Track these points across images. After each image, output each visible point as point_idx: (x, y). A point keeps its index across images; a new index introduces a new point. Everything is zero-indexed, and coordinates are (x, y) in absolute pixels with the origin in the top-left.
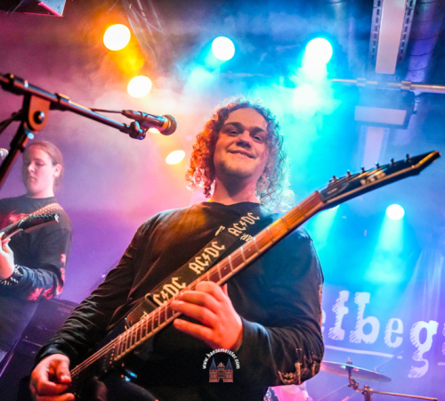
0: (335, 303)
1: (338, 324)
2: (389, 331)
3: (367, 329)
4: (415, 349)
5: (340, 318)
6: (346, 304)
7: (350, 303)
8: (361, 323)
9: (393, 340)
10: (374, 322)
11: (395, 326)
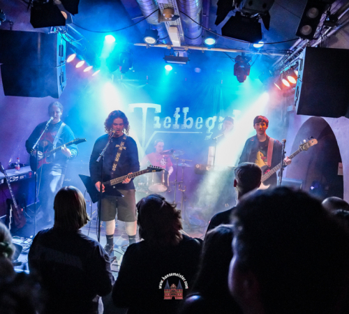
0: (174, 113)
1: (176, 122)
2: (197, 122)
3: (188, 123)
4: (207, 129)
5: (177, 119)
6: (179, 113)
7: (181, 113)
8: (186, 120)
9: (199, 126)
10: (191, 119)
11: (199, 120)
